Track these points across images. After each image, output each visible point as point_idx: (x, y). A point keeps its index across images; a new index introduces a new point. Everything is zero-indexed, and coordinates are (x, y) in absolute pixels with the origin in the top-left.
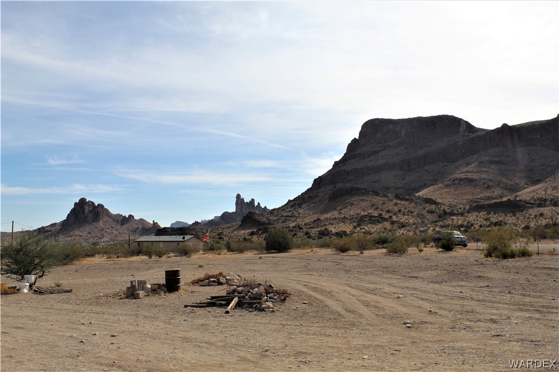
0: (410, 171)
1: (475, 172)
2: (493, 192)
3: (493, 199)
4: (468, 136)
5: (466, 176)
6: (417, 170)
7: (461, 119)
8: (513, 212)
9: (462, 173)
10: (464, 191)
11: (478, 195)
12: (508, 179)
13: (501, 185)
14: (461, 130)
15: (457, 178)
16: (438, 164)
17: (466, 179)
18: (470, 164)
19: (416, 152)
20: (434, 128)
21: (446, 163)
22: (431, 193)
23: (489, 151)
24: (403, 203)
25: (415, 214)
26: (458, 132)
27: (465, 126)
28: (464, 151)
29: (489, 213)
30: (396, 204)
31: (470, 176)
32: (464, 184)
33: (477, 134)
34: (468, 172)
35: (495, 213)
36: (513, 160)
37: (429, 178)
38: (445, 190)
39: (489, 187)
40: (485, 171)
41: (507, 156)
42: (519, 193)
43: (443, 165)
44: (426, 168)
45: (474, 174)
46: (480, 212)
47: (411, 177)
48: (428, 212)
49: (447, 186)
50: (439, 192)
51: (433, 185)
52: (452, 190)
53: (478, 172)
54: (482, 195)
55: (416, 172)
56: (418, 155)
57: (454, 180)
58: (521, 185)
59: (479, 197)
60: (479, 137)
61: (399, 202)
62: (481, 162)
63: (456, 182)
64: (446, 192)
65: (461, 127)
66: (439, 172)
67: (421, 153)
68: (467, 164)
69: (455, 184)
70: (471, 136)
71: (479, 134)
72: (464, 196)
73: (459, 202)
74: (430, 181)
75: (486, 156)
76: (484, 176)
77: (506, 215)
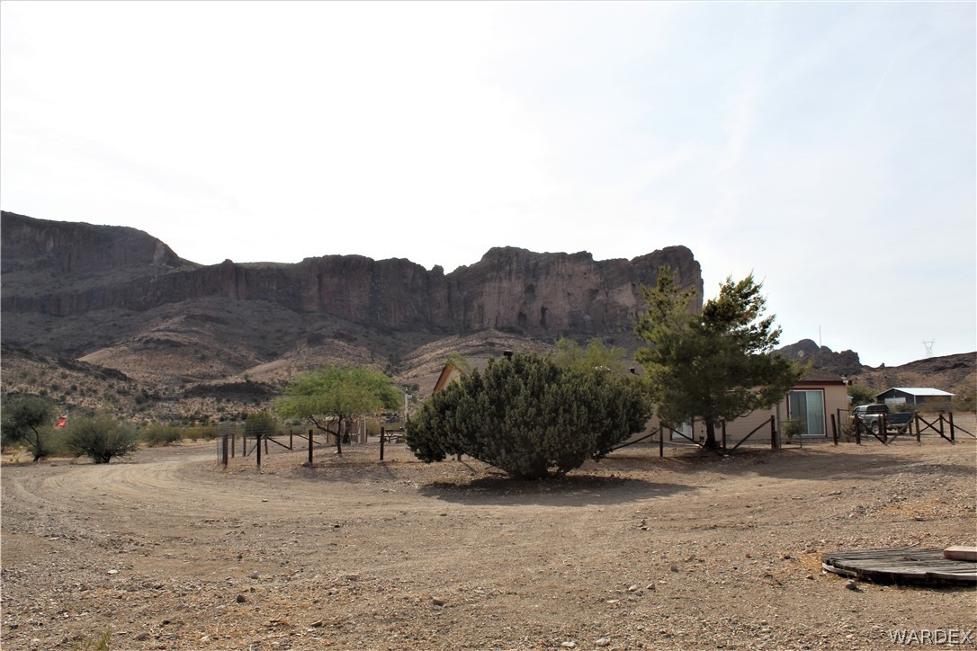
0: (60, 315)
1: (181, 332)
2: (211, 367)
3: (213, 377)
4: (167, 270)
5: (166, 338)
6: (73, 317)
7: (157, 240)
8: (255, 401)
9: (159, 330)
10: (165, 362)
11: (188, 370)
12: (230, 348)
13: (222, 357)
14: (156, 257)
15: (152, 339)
16: (113, 311)
17: (167, 342)
18: (171, 318)
19: (72, 284)
20: (109, 247)
21: (127, 311)
22: (108, 361)
23: (201, 299)
24: (75, 374)
25: (101, 394)
26: (151, 261)
27: (163, 252)
28: (158, 293)
29: (219, 401)
30: (64, 376)
31: (173, 337)
32: (163, 349)
33: (182, 269)
34: (170, 331)
35: (228, 401)
36: (238, 318)
37: (97, 333)
38: (133, 357)
39: (203, 358)
40: (197, 332)
41: (229, 312)
42: (249, 372)
43: (122, 313)
44: (91, 314)
45: (180, 335)
46: (204, 397)
47: (63, 328)
48: (119, 392)
49: (135, 350)
50: (122, 359)
51: (106, 346)
52: (144, 359)
53: (185, 332)
54: (194, 371)
55: (71, 320)
56: (77, 291)
57: (147, 342)
58: (251, 359)
59: (190, 373)
60: (187, 275)
61: (68, 372)
62: (190, 317)
63: (151, 345)
64: (135, 361)
65: (156, 252)
66: (115, 325)
67: (82, 286)
68: (165, 317)
69: (149, 349)
70: (172, 270)
71: (184, 268)
72: (165, 369)
73: (158, 379)
74: (100, 337)
75: (196, 307)
76: (195, 339)
77: (245, 404)
